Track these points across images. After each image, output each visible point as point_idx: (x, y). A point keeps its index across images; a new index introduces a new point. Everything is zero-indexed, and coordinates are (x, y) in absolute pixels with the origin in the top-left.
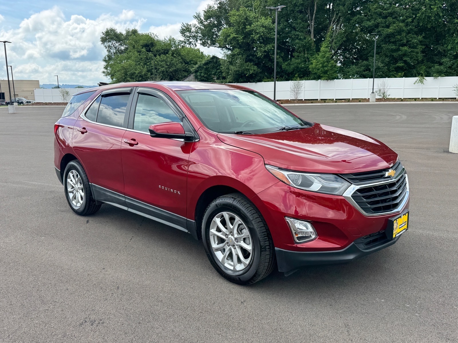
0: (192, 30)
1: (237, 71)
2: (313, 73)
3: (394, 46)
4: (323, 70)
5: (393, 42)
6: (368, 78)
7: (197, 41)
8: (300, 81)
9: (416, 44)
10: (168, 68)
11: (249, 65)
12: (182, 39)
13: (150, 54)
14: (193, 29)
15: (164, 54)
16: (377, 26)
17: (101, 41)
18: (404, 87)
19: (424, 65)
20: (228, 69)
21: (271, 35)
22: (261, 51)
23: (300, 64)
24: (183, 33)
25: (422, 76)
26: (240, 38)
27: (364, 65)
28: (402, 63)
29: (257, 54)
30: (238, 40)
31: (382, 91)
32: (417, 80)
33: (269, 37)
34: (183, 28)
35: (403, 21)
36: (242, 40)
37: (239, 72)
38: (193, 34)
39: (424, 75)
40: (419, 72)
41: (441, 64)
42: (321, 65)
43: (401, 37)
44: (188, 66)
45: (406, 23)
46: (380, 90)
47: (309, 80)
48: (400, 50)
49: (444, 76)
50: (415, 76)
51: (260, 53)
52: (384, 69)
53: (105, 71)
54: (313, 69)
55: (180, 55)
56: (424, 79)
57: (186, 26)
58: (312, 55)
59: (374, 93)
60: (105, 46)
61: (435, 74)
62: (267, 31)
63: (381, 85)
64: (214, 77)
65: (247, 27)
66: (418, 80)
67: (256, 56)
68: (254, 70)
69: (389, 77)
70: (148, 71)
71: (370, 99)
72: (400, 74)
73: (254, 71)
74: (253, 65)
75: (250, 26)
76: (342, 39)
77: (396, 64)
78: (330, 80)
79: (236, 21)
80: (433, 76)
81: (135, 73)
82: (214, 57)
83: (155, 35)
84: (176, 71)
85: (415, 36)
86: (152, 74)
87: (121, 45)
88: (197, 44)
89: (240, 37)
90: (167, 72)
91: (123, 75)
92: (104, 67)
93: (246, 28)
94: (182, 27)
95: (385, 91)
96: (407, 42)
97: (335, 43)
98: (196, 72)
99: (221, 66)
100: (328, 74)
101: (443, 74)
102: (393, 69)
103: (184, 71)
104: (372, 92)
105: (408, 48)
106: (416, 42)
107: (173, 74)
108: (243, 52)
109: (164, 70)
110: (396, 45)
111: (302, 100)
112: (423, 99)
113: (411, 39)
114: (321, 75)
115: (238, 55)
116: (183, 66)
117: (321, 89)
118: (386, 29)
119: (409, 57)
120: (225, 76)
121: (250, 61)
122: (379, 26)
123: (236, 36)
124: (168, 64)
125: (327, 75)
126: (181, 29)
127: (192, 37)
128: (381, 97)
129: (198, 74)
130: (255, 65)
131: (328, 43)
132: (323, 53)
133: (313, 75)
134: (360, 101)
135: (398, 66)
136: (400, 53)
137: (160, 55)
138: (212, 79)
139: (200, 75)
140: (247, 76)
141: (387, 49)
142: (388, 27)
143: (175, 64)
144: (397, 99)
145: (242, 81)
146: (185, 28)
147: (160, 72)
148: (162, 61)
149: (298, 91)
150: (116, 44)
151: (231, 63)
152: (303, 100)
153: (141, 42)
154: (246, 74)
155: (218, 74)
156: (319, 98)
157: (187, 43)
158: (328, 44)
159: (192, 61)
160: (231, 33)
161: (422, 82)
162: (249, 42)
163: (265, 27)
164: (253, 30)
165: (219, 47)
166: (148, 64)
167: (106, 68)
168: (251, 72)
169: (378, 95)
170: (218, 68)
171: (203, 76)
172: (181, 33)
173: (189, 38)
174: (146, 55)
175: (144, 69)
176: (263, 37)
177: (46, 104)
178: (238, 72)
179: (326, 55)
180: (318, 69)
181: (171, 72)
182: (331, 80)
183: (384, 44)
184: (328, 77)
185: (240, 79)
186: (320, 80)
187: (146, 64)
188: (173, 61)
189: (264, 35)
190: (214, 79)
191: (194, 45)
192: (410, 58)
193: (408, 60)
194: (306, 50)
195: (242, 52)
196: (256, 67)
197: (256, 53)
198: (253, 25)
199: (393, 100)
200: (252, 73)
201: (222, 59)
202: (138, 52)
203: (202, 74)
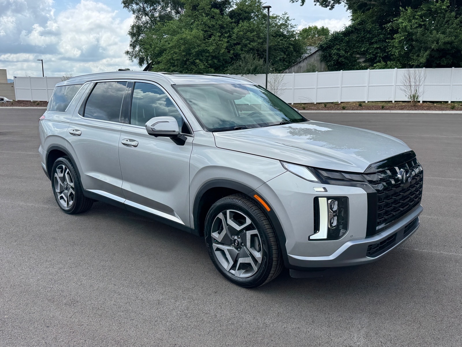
64: (359, 58)
92: (131, 43)
129: (334, 51)
155: (373, 52)
167: (133, 46)
202: (207, 15)
203: (342, 52)
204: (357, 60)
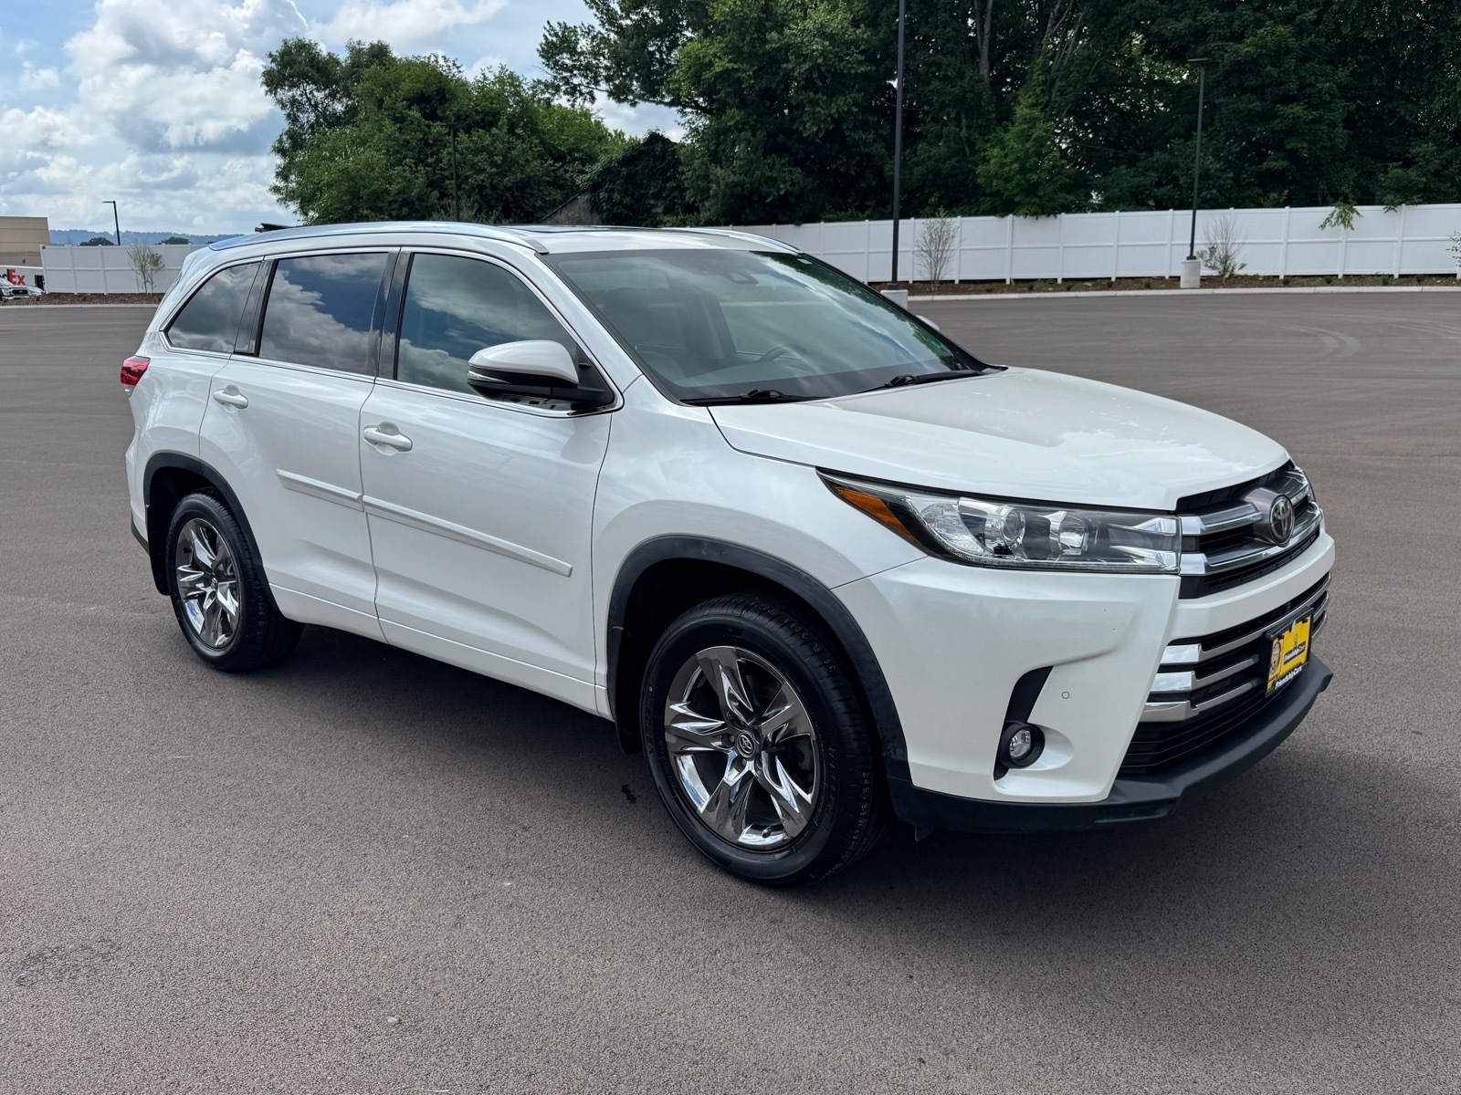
0: (578, 46)
1: (736, 185)
2: (988, 191)
3: (1258, 104)
4: (1023, 182)
5: (1254, 90)
6: (1171, 210)
7: (597, 83)
8: (949, 220)
9: (1330, 94)
10: (497, 174)
11: (774, 164)
12: (547, 75)
13: (438, 128)
14: (584, 44)
15: (482, 129)
16: (1201, 34)
17: (263, 83)
18: (1288, 237)
19: (1351, 167)
20: (706, 178)
21: (850, 66)
22: (814, 119)
23: (944, 162)
24: (551, 57)
25: (1346, 201)
26: (747, 72)
27: (1156, 165)
28: (1283, 160)
29: (801, 128)
30: (739, 81)
31: (1220, 252)
32: (1332, 215)
33: (842, 70)
34: (550, 38)
35: (1288, 19)
36: (751, 79)
37: (743, 189)
38: (582, 58)
39: (1354, 199)
40: (1337, 190)
41: (1408, 163)
42: (1016, 166)
43: (1282, 72)
44: (562, 169)
45: (1298, 25)
46: (1213, 250)
47: (976, 214)
48: (1275, 116)
49: (1417, 204)
50: (1325, 204)
51: (813, 124)
52: (1225, 181)
53: (281, 184)
54: (989, 178)
55: (534, 131)
56: (1353, 211)
57: (560, 34)
58: (985, 131)
59: (1195, 258)
60: (281, 102)
61: (1390, 197)
62: (836, 49)
63: (1216, 231)
64: (654, 206)
65: (768, 37)
66: (1335, 216)
67: (801, 133)
68: (792, 180)
69: (1237, 207)
70: (432, 184)
71: (1182, 279)
72: (1274, 195)
73: (793, 184)
74: (790, 165)
75: (781, 33)
76: (1085, 77)
77: (1261, 163)
78: (1044, 216)
79: (733, 15)
80: (1381, 203)
81: (386, 191)
82: (655, 138)
83: (451, 64)
84: (522, 185)
85: (1328, 68)
86: (442, 196)
87: (332, 96)
88: (596, 93)
89: (745, 71)
90: (494, 187)
91: (344, 198)
92: (277, 170)
93: (766, 42)
94: (545, 36)
95: (1230, 253)
96: (1300, 89)
97: (1062, 93)
98: (595, 186)
99: (680, 169)
100: (1039, 197)
101: (1415, 197)
102: (1253, 180)
103: (549, 184)
104: (1189, 255)
105: (1305, 109)
106: (1330, 88)
107: (512, 195)
108: (754, 120)
109: (483, 181)
110: (1263, 100)
111: (953, 281)
112: (1349, 279)
113: (1313, 78)
114: (1017, 199)
115: (740, 131)
116: (547, 168)
117: (1014, 246)
118: (1231, 46)
119: (1305, 140)
120: (694, 201)
121: (780, 150)
122: (1209, 34)
123: (730, 65)
124: (498, 159)
125: (1037, 200)
126: (544, 42)
127: (579, 69)
128: (1215, 273)
129: (602, 195)
130: (798, 163)
131: (1038, 90)
132: (1025, 126)
133: (988, 198)
134: (1148, 287)
135: (1268, 170)
136: (1276, 124)
137: (468, 131)
138: (649, 211)
139: (610, 199)
140: (768, 201)
141: (1234, 111)
142: (1239, 38)
143: (522, 162)
144: (1264, 277)
145: (752, 217)
146: (555, 39)
147: (472, 188)
148: (477, 152)
149: (943, 251)
150: (316, 94)
151: (715, 157)
152: (957, 282)
153: (406, 86)
154: (768, 196)
155: (668, 196)
156: (1008, 276)
157: (563, 88)
158: (1038, 96)
159: (578, 150)
160: (715, 55)
161: (1345, 220)
162: (774, 86)
163: (831, 37)
164: (788, 47)
165: (671, 104)
166: (429, 160)
167: (283, 174)
168: (783, 188)
169: (1206, 265)
170: (668, 174)
171: (620, 203)
172: (543, 57)
173: (571, 72)
174: (422, 131)
175: (418, 178)
176: (823, 69)
177: (83, 298)
178: (739, 189)
179: (1034, 130)
180: (1007, 180)
181: (508, 189)
182: (1048, 216)
183: (1225, 96)
184: (1039, 205)
185: (747, 211)
186: (1011, 216)
187: (422, 161)
188: (513, 152)
189: (825, 64)
190: (654, 211)
191: (588, 96)
192: (1309, 142)
193: (1303, 148)
194: (963, 116)
195: (752, 123)
196: (799, 170)
197: (800, 123)
198: (790, 28)
199: (1253, 281)
200: (787, 192)
201: (683, 146)
202: (396, 120)
203: (616, 196)
204: (651, 210)
